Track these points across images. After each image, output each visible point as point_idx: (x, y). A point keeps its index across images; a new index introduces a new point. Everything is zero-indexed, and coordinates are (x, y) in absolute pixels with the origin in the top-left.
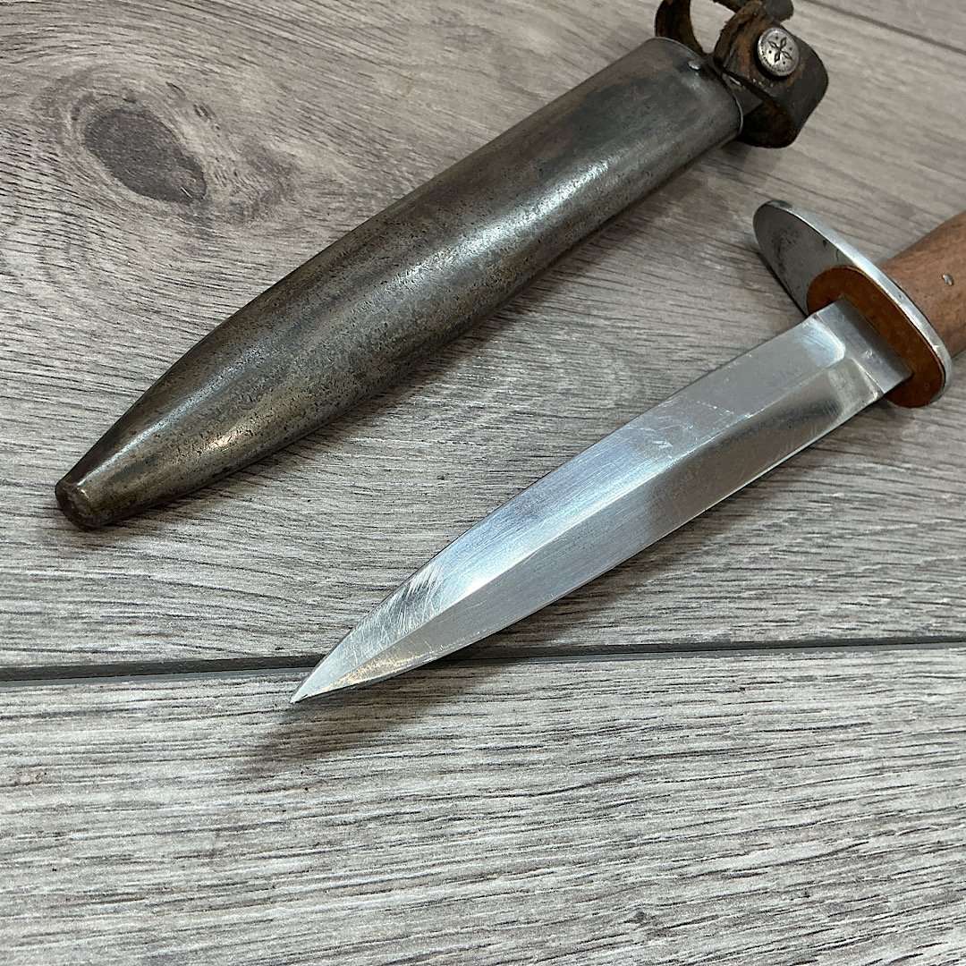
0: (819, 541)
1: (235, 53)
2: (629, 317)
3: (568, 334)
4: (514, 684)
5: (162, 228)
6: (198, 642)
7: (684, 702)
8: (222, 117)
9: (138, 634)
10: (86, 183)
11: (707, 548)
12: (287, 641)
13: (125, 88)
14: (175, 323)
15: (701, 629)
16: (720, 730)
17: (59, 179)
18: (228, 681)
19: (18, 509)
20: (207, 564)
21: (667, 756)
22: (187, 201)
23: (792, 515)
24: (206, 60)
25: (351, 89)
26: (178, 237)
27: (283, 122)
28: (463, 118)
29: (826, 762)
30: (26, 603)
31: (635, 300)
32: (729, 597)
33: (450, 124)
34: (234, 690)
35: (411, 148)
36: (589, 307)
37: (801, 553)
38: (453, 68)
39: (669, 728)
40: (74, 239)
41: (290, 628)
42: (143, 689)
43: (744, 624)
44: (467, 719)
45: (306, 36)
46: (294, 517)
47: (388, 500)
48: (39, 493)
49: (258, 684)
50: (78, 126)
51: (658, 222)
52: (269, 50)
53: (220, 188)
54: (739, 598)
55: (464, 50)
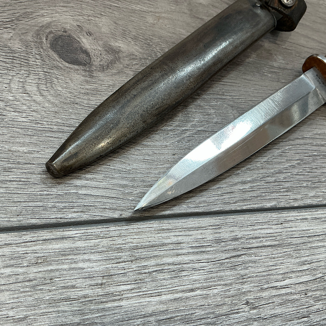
0: (308, 170)
1: (99, 13)
2: (238, 95)
3: (216, 102)
4: (201, 224)
5: (77, 75)
6: (94, 214)
7: (261, 229)
8: (96, 35)
9: (75, 212)
10: (51, 61)
11: (268, 175)
12: (124, 212)
13: (63, 28)
14: (83, 107)
15: (266, 203)
16: (274, 238)
17: (42, 60)
18: (105, 226)
19: (34, 172)
20: (96, 187)
21: (255, 248)
22: (85, 65)
23: (298, 162)
24: (89, 16)
25: (139, 22)
26: (82, 78)
27: (116, 35)
28: (178, 29)
29: (312, 248)
30: (38, 203)
31: (240, 89)
32: (276, 192)
33: (173, 31)
34: (107, 229)
35: (160, 41)
36: (223, 92)
37: (302, 175)
38: (173, 12)
39: (256, 238)
40: (48, 80)
41: (124, 208)
42: (77, 230)
43: (282, 201)
44: (185, 237)
45: (122, 5)
46: (124, 171)
47: (156, 163)
48: (41, 166)
49: (114, 227)
50: (48, 42)
51: (247, 60)
52: (110, 11)
53: (96, 60)
54: (280, 192)
55: (177, 5)
